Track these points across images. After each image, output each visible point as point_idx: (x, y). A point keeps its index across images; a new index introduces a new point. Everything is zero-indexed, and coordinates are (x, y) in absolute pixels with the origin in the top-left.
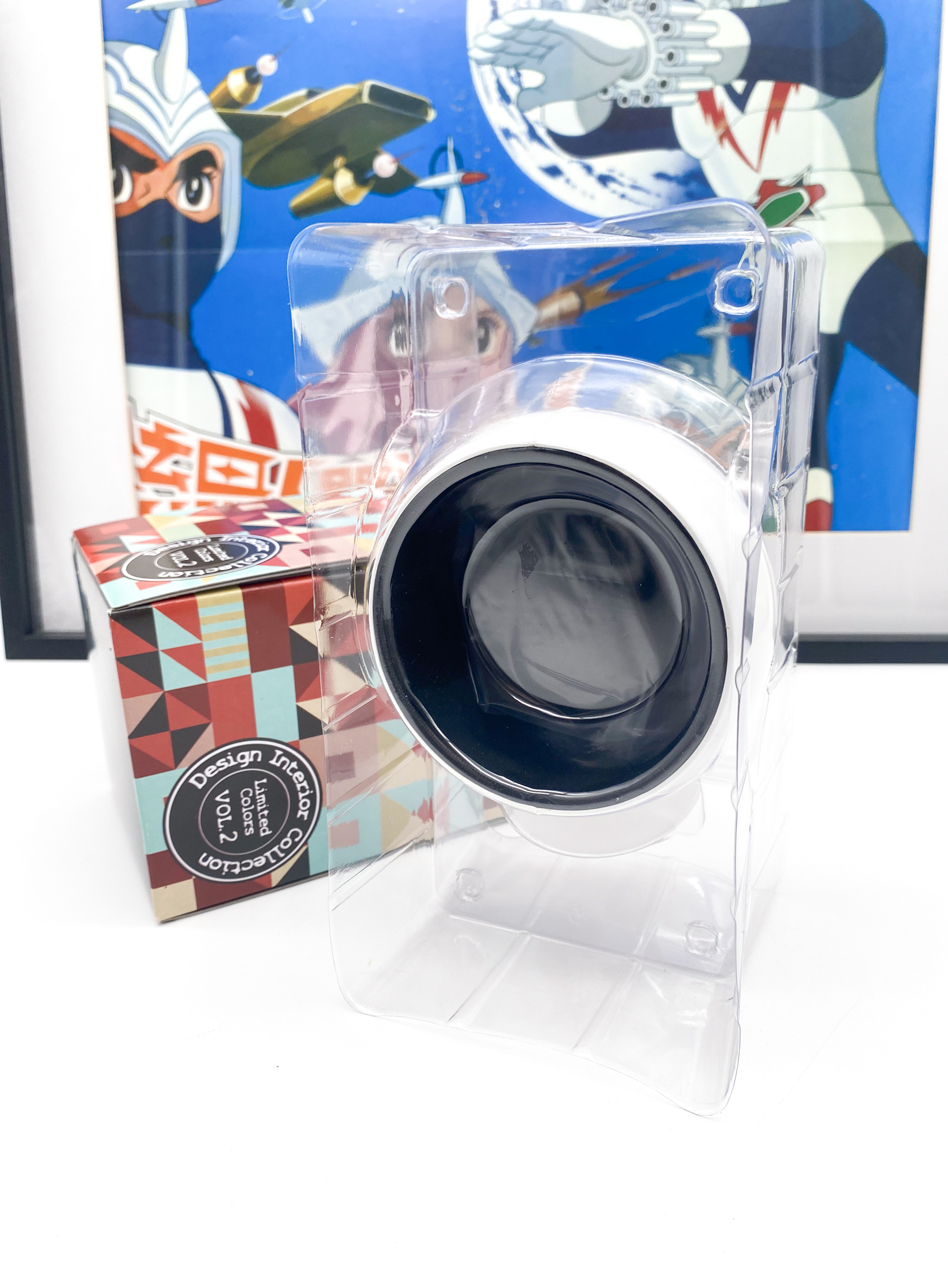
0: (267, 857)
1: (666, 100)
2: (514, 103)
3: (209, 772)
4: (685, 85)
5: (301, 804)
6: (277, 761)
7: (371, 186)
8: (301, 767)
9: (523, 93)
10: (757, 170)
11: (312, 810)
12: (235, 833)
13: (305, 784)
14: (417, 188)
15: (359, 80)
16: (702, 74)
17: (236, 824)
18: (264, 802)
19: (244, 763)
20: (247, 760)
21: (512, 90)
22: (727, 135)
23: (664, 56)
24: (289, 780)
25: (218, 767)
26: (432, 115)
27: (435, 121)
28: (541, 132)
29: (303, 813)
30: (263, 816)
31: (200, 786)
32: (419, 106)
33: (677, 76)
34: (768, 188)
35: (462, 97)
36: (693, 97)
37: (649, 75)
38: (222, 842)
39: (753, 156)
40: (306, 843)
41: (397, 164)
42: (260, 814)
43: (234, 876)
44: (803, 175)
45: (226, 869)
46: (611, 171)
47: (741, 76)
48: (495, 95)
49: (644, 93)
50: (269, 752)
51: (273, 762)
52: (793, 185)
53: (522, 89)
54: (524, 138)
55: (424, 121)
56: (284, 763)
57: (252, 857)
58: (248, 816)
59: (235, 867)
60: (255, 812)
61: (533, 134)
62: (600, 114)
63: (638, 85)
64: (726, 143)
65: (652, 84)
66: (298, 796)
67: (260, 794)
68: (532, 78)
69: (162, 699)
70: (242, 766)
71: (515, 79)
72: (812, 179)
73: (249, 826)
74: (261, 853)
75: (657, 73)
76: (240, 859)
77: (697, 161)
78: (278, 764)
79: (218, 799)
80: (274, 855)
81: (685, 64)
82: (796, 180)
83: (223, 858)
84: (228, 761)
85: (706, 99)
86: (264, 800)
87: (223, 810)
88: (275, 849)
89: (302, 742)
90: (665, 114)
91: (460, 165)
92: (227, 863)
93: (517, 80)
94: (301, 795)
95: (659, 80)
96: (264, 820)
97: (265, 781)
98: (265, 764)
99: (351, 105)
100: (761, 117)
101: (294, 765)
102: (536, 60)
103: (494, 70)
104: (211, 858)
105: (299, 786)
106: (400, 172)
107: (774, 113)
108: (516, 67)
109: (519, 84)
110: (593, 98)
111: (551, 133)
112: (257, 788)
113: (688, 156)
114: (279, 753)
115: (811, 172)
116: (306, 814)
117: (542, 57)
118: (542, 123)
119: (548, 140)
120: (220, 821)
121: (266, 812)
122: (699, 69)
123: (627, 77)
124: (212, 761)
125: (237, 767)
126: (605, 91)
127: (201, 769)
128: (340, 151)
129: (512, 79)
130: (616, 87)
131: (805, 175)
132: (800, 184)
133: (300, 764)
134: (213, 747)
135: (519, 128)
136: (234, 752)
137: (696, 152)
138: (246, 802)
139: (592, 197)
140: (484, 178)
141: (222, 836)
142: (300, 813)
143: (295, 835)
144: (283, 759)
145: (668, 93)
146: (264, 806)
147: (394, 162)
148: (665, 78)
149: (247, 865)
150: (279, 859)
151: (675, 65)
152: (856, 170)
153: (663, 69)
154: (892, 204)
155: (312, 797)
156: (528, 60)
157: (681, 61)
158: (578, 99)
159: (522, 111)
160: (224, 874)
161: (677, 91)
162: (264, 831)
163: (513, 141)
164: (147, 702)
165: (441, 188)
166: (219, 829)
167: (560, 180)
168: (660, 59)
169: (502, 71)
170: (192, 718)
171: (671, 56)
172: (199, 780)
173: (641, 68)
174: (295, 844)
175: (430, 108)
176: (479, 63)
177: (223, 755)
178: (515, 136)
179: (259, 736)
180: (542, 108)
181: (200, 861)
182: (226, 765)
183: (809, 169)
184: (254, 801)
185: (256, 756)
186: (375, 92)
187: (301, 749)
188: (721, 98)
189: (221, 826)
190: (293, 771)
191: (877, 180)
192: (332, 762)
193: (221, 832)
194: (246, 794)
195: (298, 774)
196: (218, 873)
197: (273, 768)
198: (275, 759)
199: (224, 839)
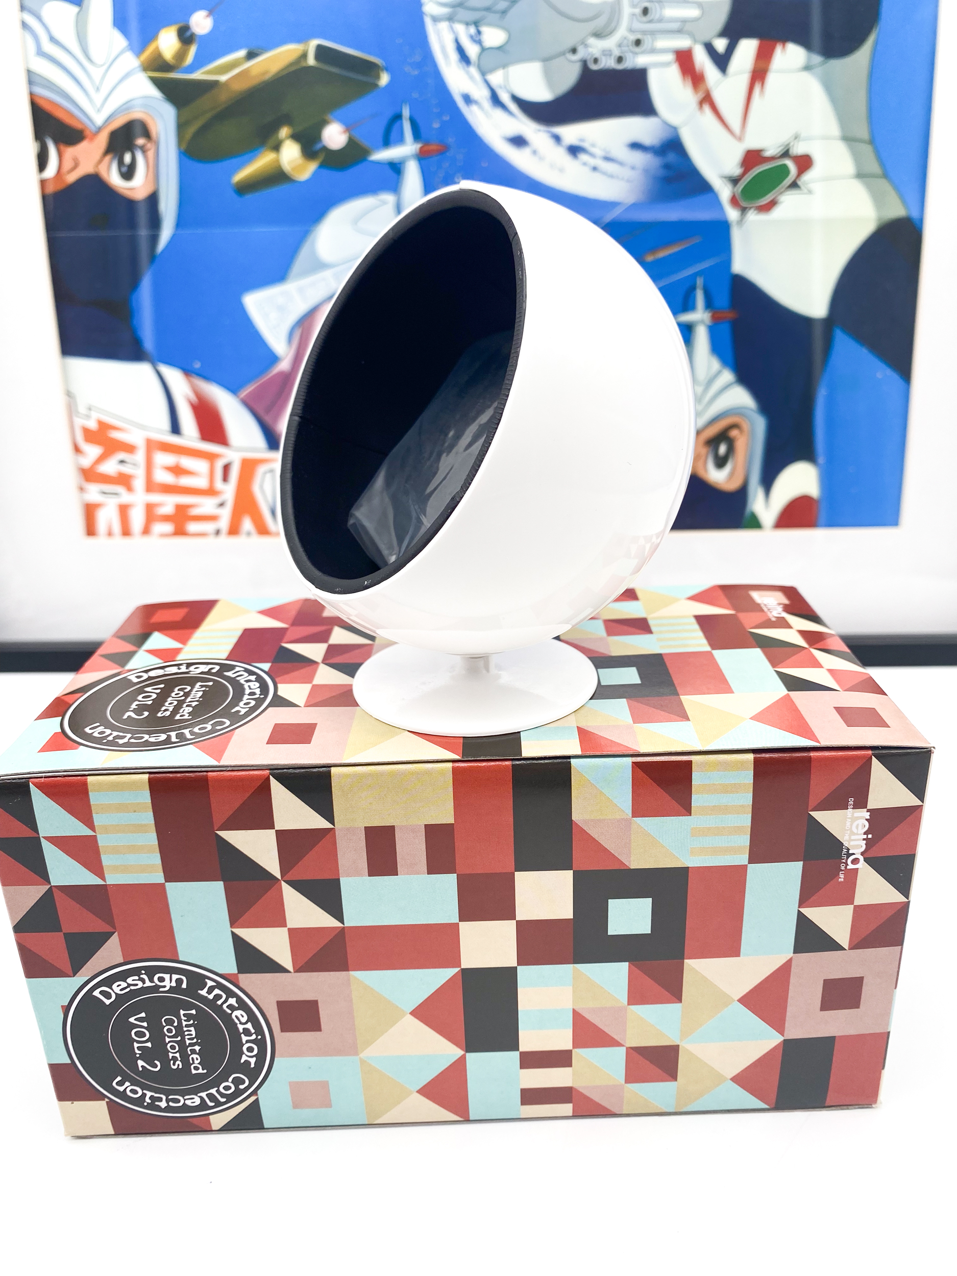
0: (201, 1098)
3: (117, 988)
5: (245, 1048)
6: (209, 992)
8: (242, 1005)
9: (485, 53)
11: (261, 1057)
12: (158, 1063)
13: (249, 1026)
17: (157, 1051)
18: (194, 1036)
19: (165, 987)
20: (167, 983)
24: (227, 1019)
25: (129, 985)
29: (249, 1058)
30: (193, 1052)
31: (108, 1002)
38: (141, 1069)
40: (255, 1092)
42: (189, 1048)
43: (159, 1109)
45: (148, 1100)
50: (197, 981)
51: (203, 992)
53: (483, 49)
56: (218, 997)
57: (183, 1093)
58: (173, 1047)
59: (160, 1100)
60: (182, 1044)
66: (241, 1039)
67: (187, 1026)
69: (49, 893)
70: (161, 990)
73: (175, 1059)
74: (195, 1091)
76: (167, 1093)
79: (132, 1020)
80: (212, 1097)
83: (144, 1087)
84: (143, 981)
86: (193, 1032)
87: (140, 1034)
88: (213, 1091)
89: (241, 976)
92: (149, 1094)
94: (244, 1038)
96: (195, 1056)
97: (194, 1012)
98: (192, 993)
101: (232, 1001)
102: (497, 15)
104: (127, 1084)
105: (241, 1028)
110: (563, 57)
111: (515, 99)
112: (183, 1018)
114: (210, 983)
116: (253, 1061)
117: (504, 12)
120: (136, 1045)
121: (197, 1048)
123: (598, 35)
124: (123, 976)
125: (156, 988)
126: (574, 51)
127: (109, 982)
130: (586, 46)
133: (239, 1000)
134: (121, 960)
136: (150, 971)
138: (169, 1031)
141: (140, 1063)
142: (244, 1058)
143: (238, 1082)
144: (217, 991)
146: (195, 1040)
149: (176, 1101)
150: (218, 1104)
155: (261, 1044)
156: (490, 16)
158: (545, 60)
159: (484, 74)
160: (145, 1104)
162: (196, 1068)
164: (33, 894)
165: (397, 161)
166: (136, 1054)
170: (90, 923)
172: (107, 995)
174: (238, 1093)
176: (435, 19)
177: (136, 972)
179: (181, 959)
180: (506, 69)
181: (114, 1084)
182: (140, 985)
184: (180, 1031)
185: (179, 982)
187: (241, 985)
189: (137, 1051)
190: (231, 1007)
192: (284, 1007)
193: (139, 1058)
194: (170, 1022)
195: (238, 1013)
196: (140, 1101)
197: (203, 999)
198: (206, 989)
199: (142, 1066)
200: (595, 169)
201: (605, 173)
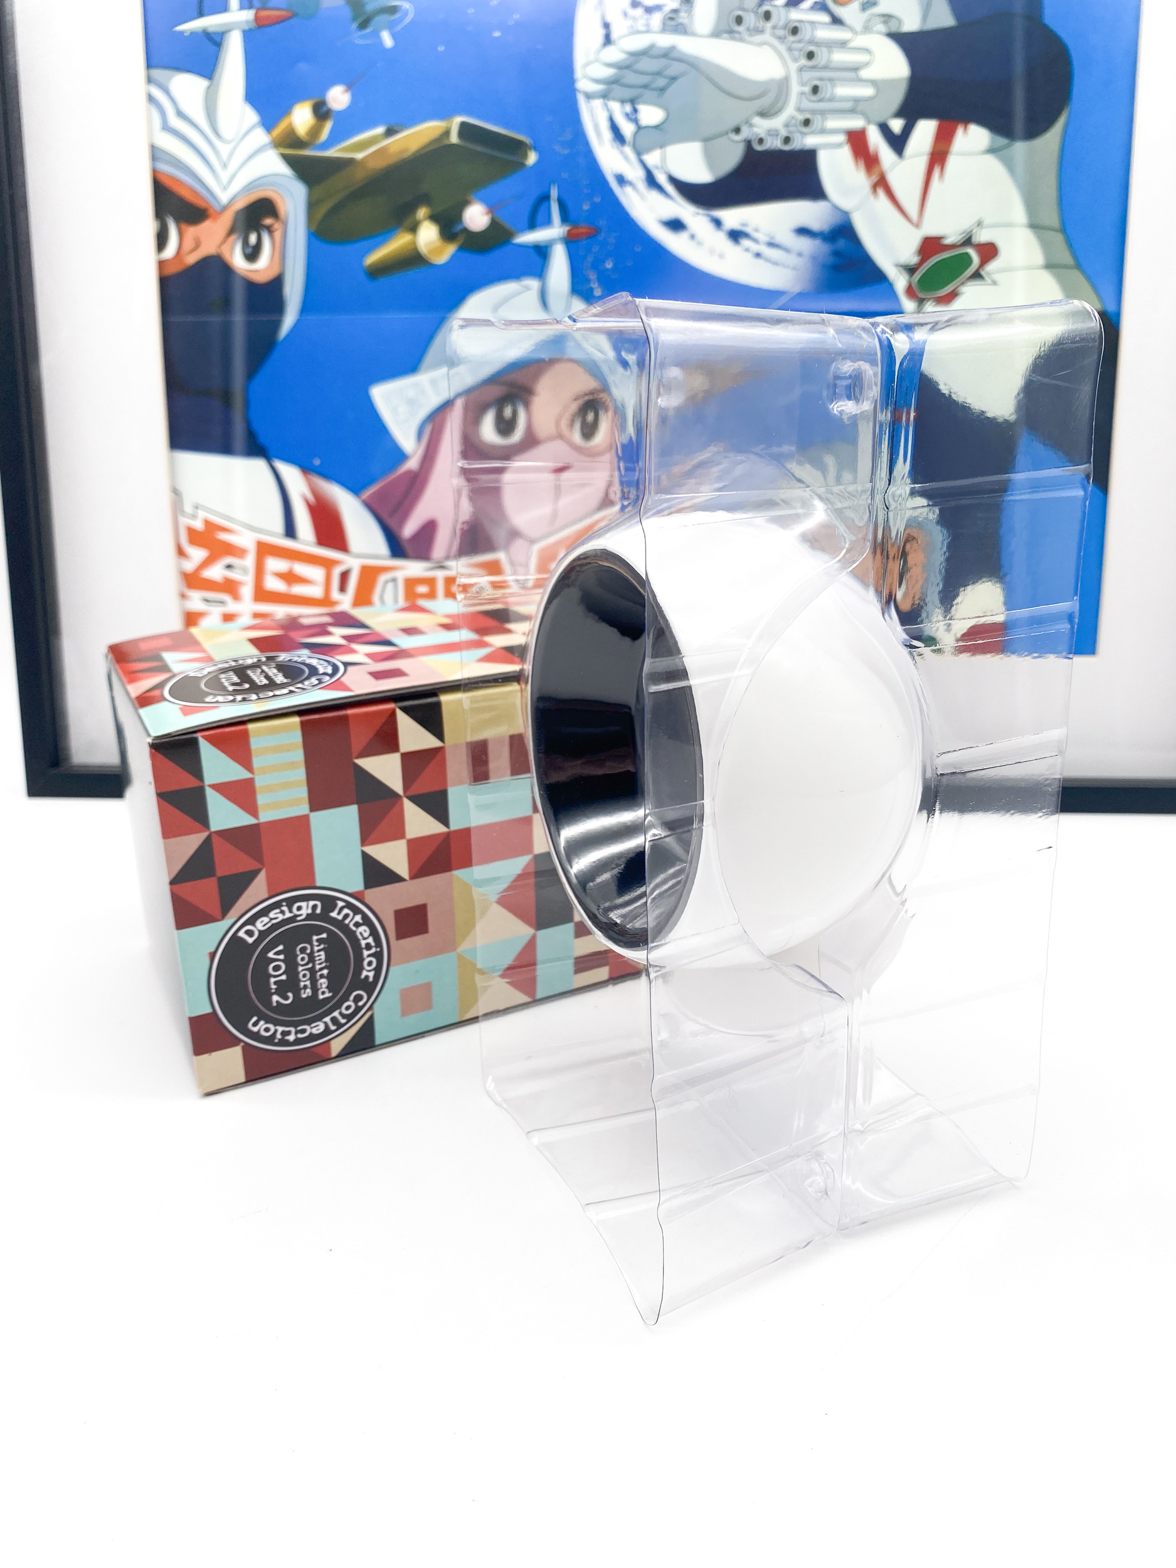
0: (326, 1023)
1: (810, 141)
2: (629, 145)
3: (261, 924)
4: (832, 123)
5: (365, 963)
6: (339, 913)
7: (459, 243)
8: (367, 921)
9: (642, 131)
10: (917, 225)
11: (378, 970)
12: (290, 995)
13: (370, 940)
14: (515, 244)
15: (446, 115)
16: (852, 111)
17: (291, 984)
18: (323, 960)
19: (301, 915)
20: (304, 911)
21: (628, 129)
22: (881, 184)
23: (807, 89)
24: (352, 936)
25: (271, 919)
26: (532, 158)
27: (535, 165)
28: (662, 179)
29: (368, 973)
30: (322, 976)
31: (250, 940)
32: (517, 148)
33: (823, 113)
34: (930, 246)
35: (568, 136)
36: (842, 138)
37: (790, 112)
38: (275, 1004)
39: (912, 208)
40: (371, 1008)
41: (490, 216)
42: (319, 973)
43: (288, 1044)
44: (971, 231)
45: (279, 1036)
46: (744, 225)
47: (899, 114)
48: (607, 134)
49: (784, 133)
50: (329, 903)
51: (334, 914)
52: (959, 243)
53: (639, 128)
54: (642, 185)
55: (523, 165)
56: (346, 916)
57: (309, 1022)
58: (304, 976)
59: (289, 1033)
60: (312, 971)
61: (651, 181)
62: (731, 157)
63: (777, 123)
64: (881, 193)
65: (793, 122)
66: (362, 954)
67: (319, 951)
68: (651, 115)
69: (207, 842)
70: (299, 918)
71: (630, 116)
72: (983, 236)
73: (305, 987)
74: (319, 1018)
75: (799, 110)
76: (295, 1024)
77: (846, 215)
78: (340, 917)
79: (271, 955)
80: (334, 1020)
81: (832, 99)
82: (964, 237)
83: (276, 1023)
84: (283, 912)
85: (857, 141)
86: (323, 957)
87: (277, 968)
88: (336, 1014)
89: (367, 892)
90: (808, 159)
91: (565, 218)
92: (280, 1029)
93: (633, 117)
94: (366, 953)
95: (801, 117)
96: (323, 981)
97: (324, 936)
98: (325, 916)
99: (437, 146)
100: (922, 163)
101: (358, 918)
102: (655, 93)
103: (606, 105)
104: (262, 1023)
105: (363, 943)
106: (494, 224)
107: (938, 157)
108: (633, 102)
109: (636, 121)
110: (725, 138)
111: (673, 180)
112: (316, 944)
113: (836, 208)
114: (340, 904)
115: (982, 228)
116: (371, 974)
117: (662, 90)
118: (662, 168)
119: (670, 188)
120: (273, 980)
121: (325, 972)
122: (848, 105)
123: (763, 114)
124: (264, 912)
125: (293, 919)
126: (737, 130)
127: (252, 921)
128: (423, 199)
129: (627, 115)
130: (751, 125)
131: (974, 231)
132: (968, 242)
133: (365, 917)
134: (266, 896)
135: (635, 174)
136: (290, 902)
137: (845, 203)
138: (303, 959)
139: (721, 256)
140: (593, 233)
141: (275, 998)
142: (364, 973)
143: (358, 998)
144: (346, 911)
145: (813, 133)
146: (324, 965)
147: (487, 213)
148: (808, 116)
149: (303, 1031)
150: (340, 1026)
151: (820, 100)
152: (1034, 226)
153: (806, 104)
154: (1078, 266)
155: (378, 956)
156: (648, 94)
157: (828, 96)
158: (706, 140)
159: (639, 154)
160: (276, 1041)
161: (823, 131)
162: (323, 993)
163: (628, 190)
164: (191, 843)
165: (542, 244)
166: (272, 989)
167: (683, 236)
168: (803, 93)
169: (615, 106)
170: (242, 863)
171: (815, 90)
172: (250, 933)
173: (779, 105)
174: (358, 1009)
175: (530, 149)
176: (589, 96)
177: (277, 905)
178: (631, 184)
179: (318, 884)
180: (663, 149)
181: (250, 1025)
182: (281, 917)
183: (979, 224)
184: (312, 958)
185: (314, 907)
186: (465, 129)
187: (367, 901)
188: (875, 140)
189: (274, 987)
190: (356, 924)
191: (1059, 238)
192: (400, 915)
193: (274, 993)
194: (303, 950)
195: (362, 929)
196: (270, 1040)
197: (334, 922)
198: (336, 911)
199: (277, 1002)
200: (758, 255)
201: (768, 260)
